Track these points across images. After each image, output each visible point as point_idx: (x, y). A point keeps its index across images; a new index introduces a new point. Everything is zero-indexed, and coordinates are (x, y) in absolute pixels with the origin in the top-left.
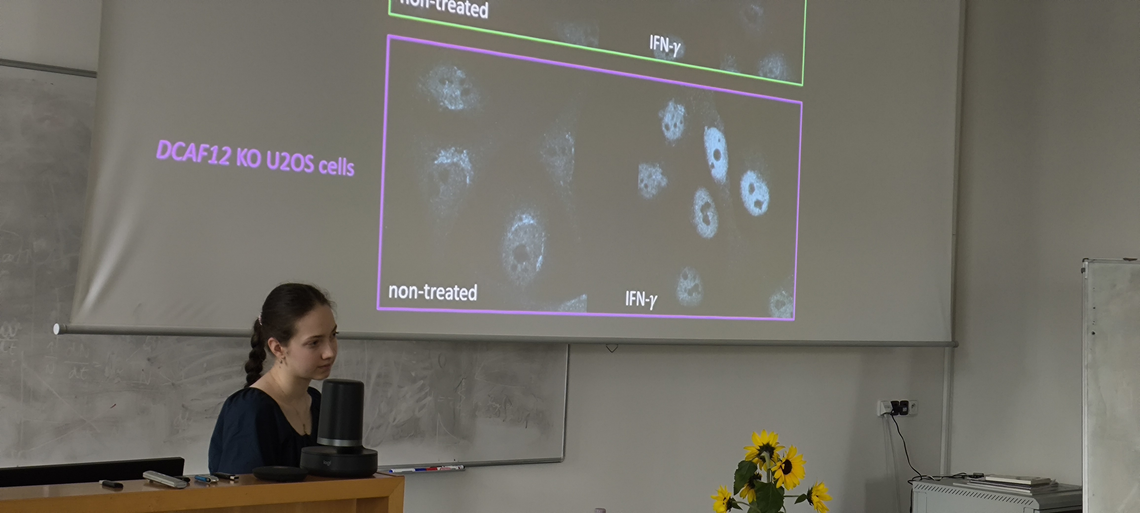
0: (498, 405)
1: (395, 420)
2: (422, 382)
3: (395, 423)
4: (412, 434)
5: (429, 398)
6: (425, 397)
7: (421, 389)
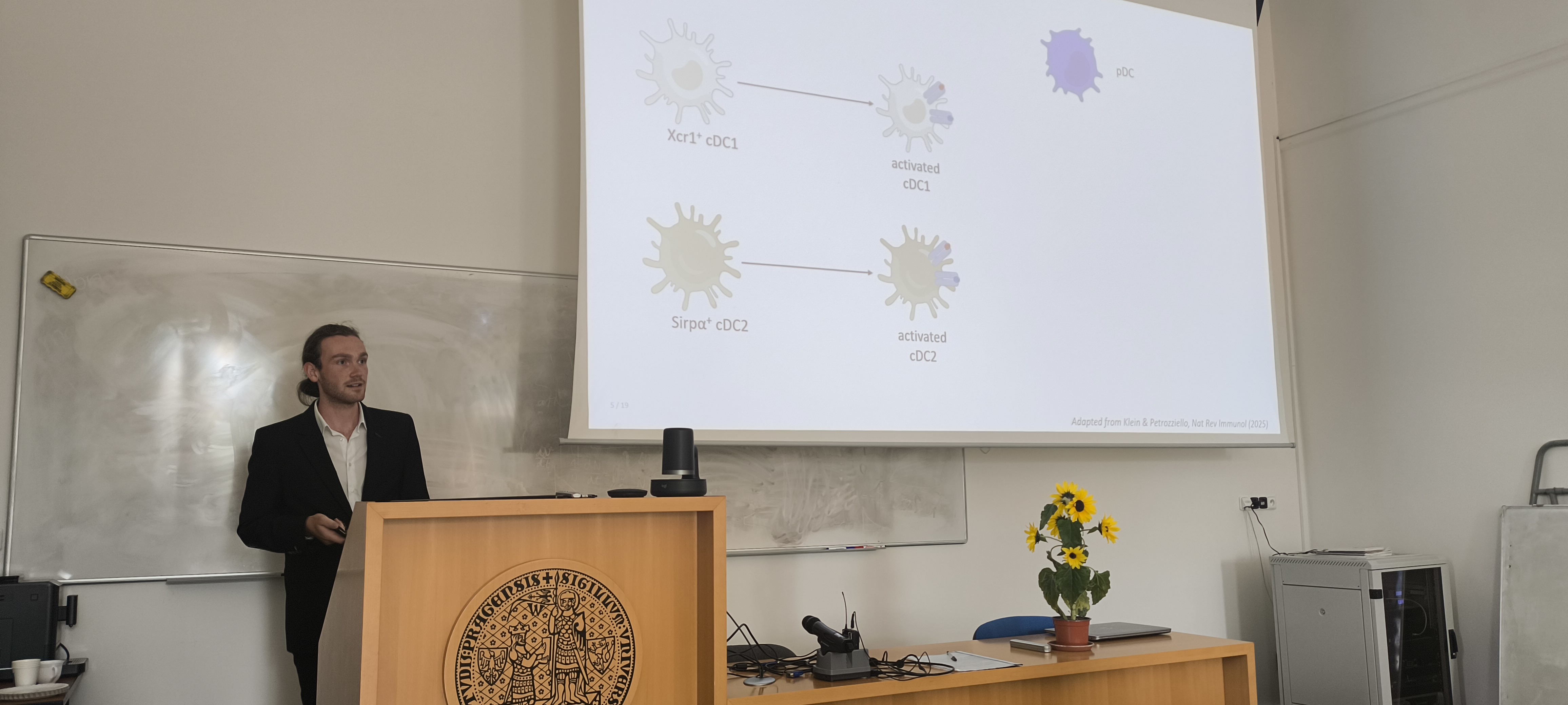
0: (910, 501)
1: (829, 512)
2: (848, 484)
3: (830, 514)
4: (844, 522)
5: (854, 497)
6: (852, 495)
7: (848, 490)
